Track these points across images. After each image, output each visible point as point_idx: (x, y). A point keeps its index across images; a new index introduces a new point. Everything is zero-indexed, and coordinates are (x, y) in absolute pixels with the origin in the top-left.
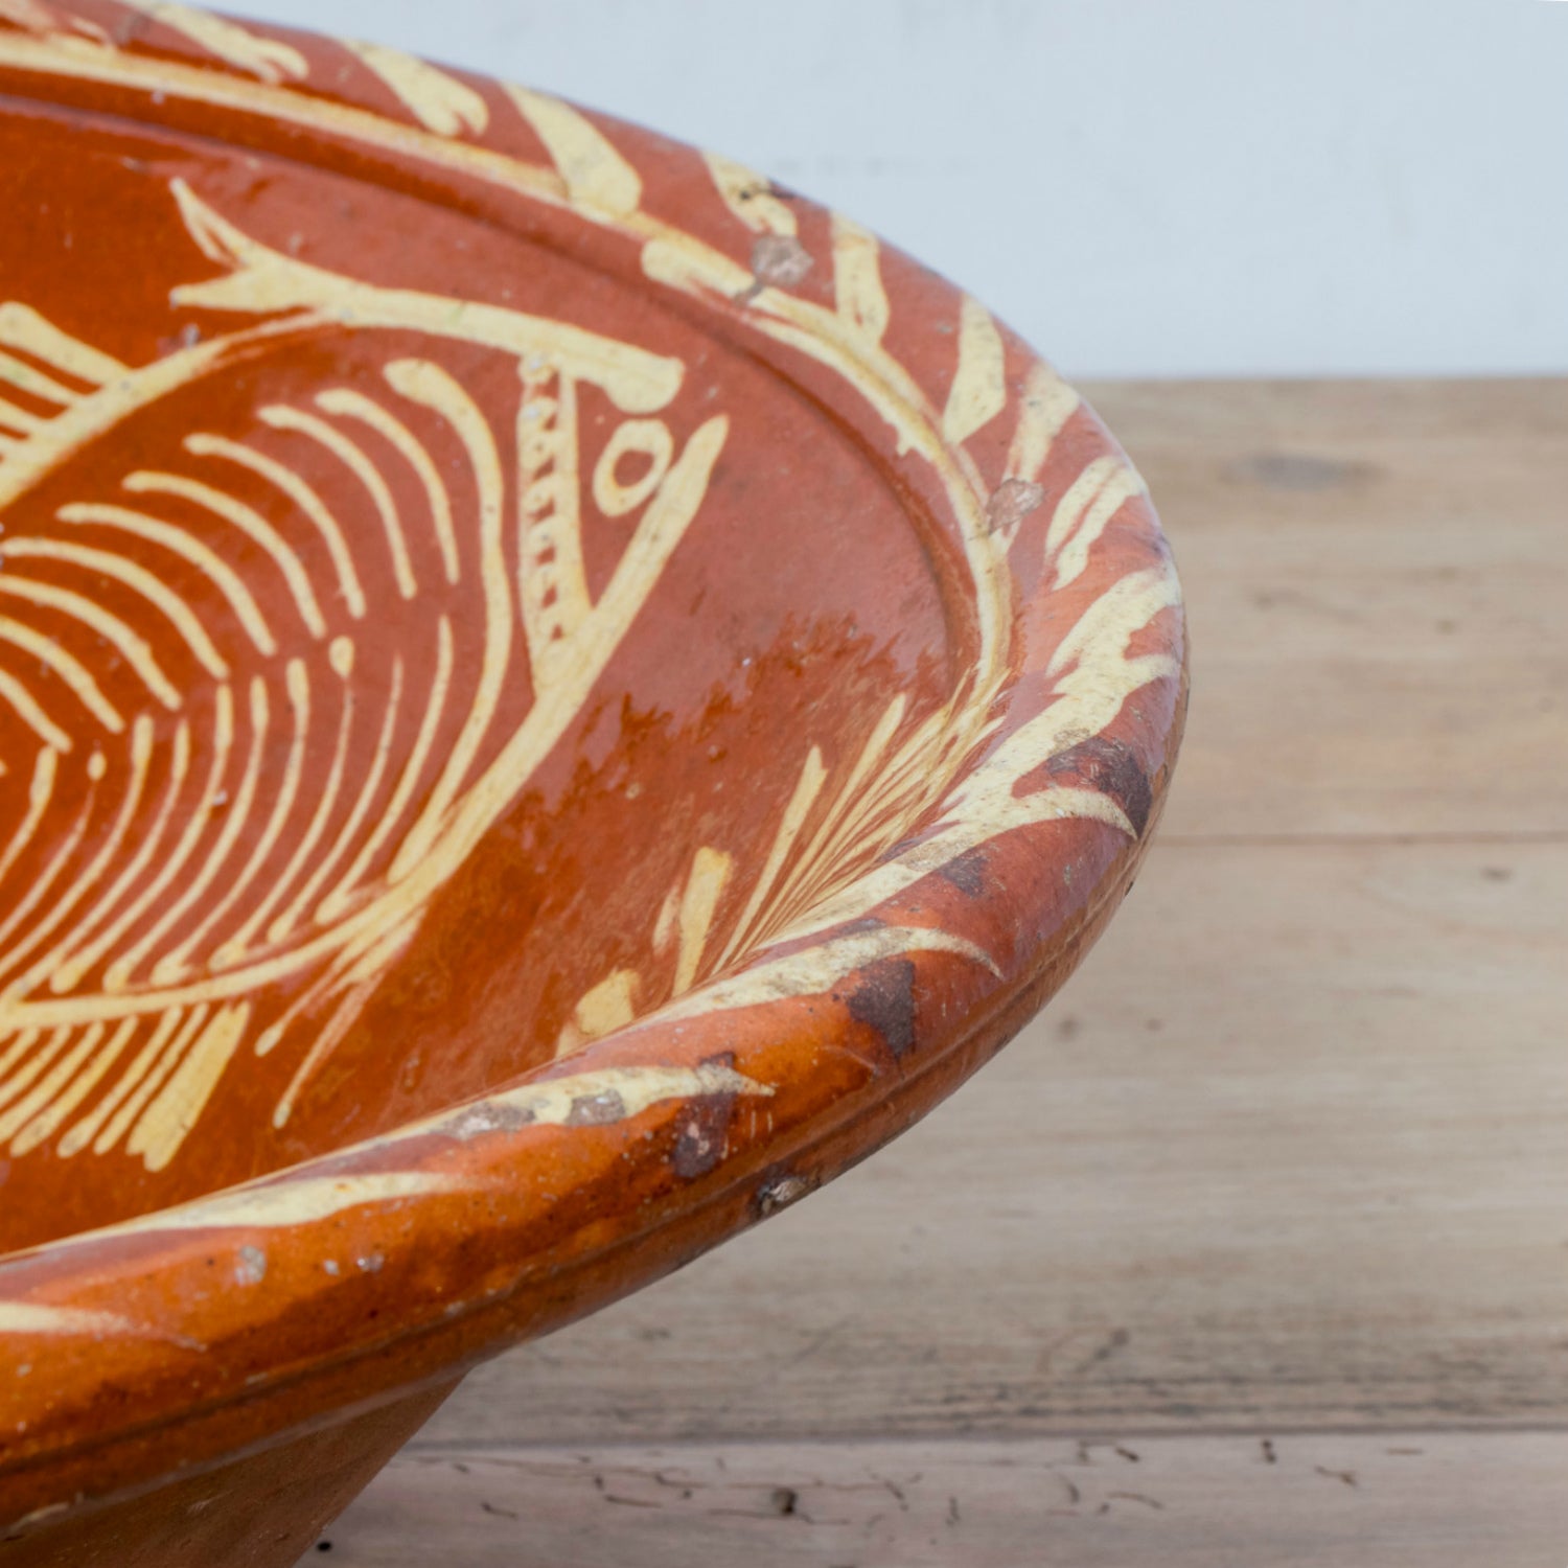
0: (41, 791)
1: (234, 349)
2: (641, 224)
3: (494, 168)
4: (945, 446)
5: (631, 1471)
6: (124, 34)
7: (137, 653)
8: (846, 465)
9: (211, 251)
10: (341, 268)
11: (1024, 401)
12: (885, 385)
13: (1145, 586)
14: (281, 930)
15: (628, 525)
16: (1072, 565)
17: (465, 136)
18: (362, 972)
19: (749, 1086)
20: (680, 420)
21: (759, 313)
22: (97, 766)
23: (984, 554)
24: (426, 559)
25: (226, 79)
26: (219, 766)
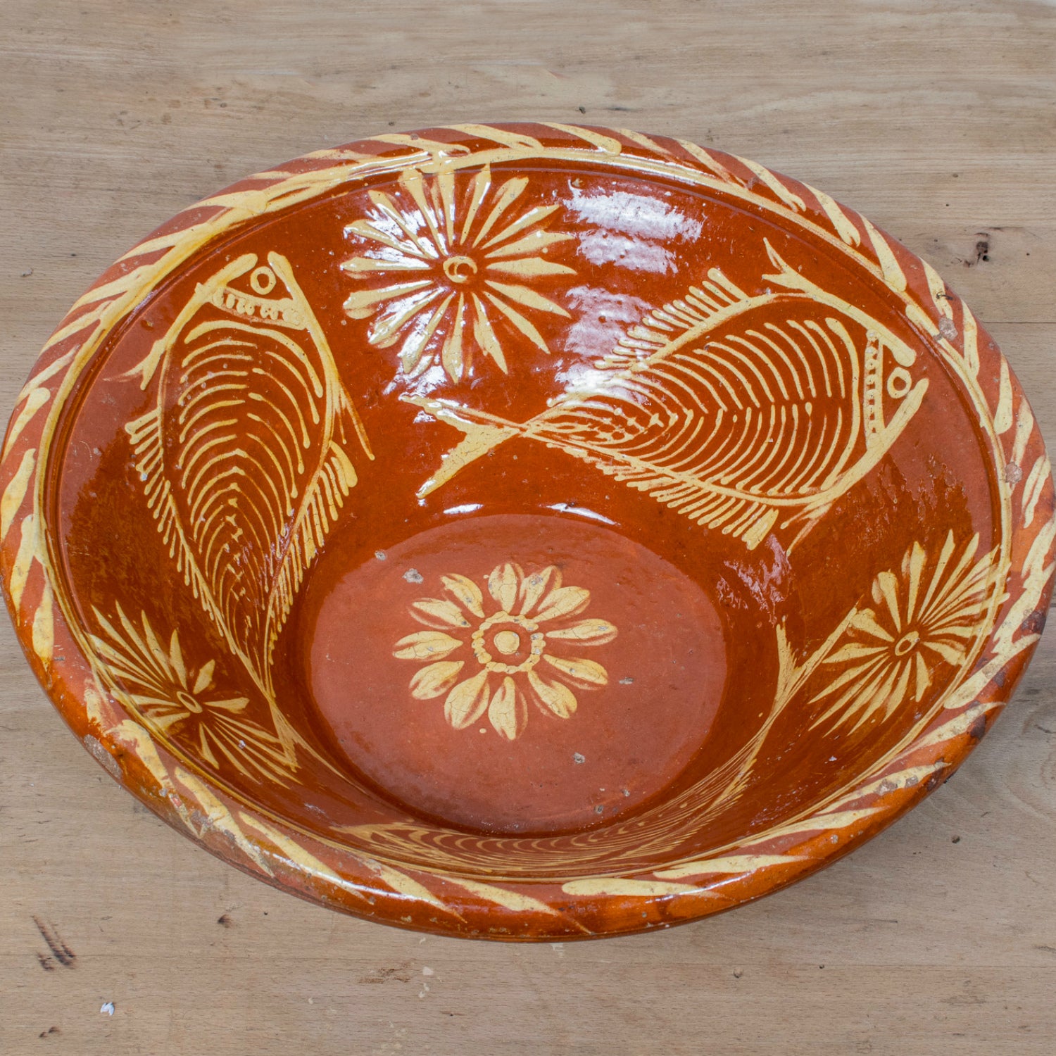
0: (718, 422)
1: (781, 297)
2: (905, 297)
3: (862, 260)
4: (994, 433)
7: (748, 387)
8: (964, 417)
9: (774, 264)
14: (788, 490)
15: (897, 403)
16: (1029, 516)
17: (854, 246)
18: (813, 516)
19: (946, 765)
20: (915, 374)
21: (940, 347)
22: (735, 419)
23: (1004, 492)
25: (781, 206)
26: (771, 430)
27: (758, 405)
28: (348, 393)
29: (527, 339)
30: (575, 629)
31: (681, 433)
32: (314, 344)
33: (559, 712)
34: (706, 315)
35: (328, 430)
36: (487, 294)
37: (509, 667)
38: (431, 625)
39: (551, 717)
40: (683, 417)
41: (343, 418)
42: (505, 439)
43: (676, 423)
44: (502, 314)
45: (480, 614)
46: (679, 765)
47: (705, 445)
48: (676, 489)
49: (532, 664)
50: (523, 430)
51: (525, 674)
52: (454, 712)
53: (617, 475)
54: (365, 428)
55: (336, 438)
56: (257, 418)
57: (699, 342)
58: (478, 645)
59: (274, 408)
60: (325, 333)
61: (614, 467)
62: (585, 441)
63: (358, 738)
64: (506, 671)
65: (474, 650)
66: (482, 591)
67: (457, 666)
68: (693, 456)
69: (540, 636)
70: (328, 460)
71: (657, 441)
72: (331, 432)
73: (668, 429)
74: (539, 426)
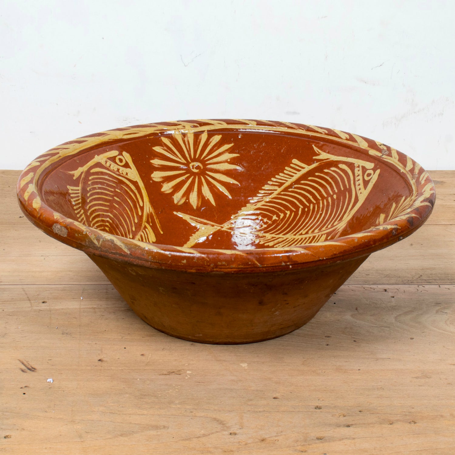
0: (300, 213)
1: (320, 163)
2: (368, 149)
3: (350, 143)
4: (406, 171)
5: (368, 287)
6: (306, 129)
7: (311, 197)
8: (394, 173)
9: (317, 153)
10: (333, 154)
11: (415, 166)
12: (399, 165)
13: (431, 184)
14: (329, 226)
15: (369, 181)
16: (423, 182)
17: (347, 139)
18: (340, 230)
19: (399, 227)
20: (374, 170)
21: (383, 158)
22: (306, 209)
23: (412, 182)
24: (344, 186)
25: (318, 134)
26: (321, 209)
27: (315, 202)
28: (153, 207)
29: (222, 193)
31: (285, 220)
32: (139, 187)
34: (292, 176)
35: (145, 218)
36: (207, 176)
40: (285, 214)
41: (150, 216)
42: (215, 231)
43: (283, 217)
44: (213, 184)
47: (295, 222)
48: (284, 242)
50: (222, 227)
53: (260, 242)
54: (159, 220)
55: (148, 222)
56: (117, 206)
57: (290, 186)
59: (124, 205)
60: (144, 184)
61: (259, 239)
70: (144, 229)
71: (276, 225)
72: (146, 220)
73: (280, 220)
74: (228, 225)
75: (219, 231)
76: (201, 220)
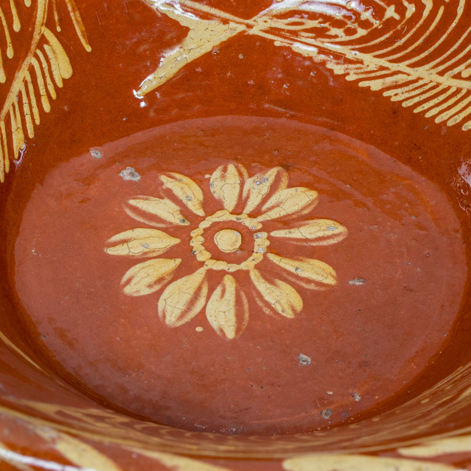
0: (461, 11)
30: (302, 229)
31: (418, 25)
33: (282, 311)
35: (40, 14)
37: (229, 265)
38: (147, 222)
39: (274, 316)
40: (421, 6)
42: (231, 36)
43: (414, 15)
45: (200, 212)
46: (415, 369)
47: (445, 36)
48: (411, 87)
49: (254, 263)
50: (250, 26)
51: (247, 272)
52: (169, 309)
53: (348, 74)
55: (50, 24)
58: (197, 242)
61: (346, 66)
62: (315, 38)
63: (61, 334)
64: (226, 269)
65: (192, 247)
66: (202, 189)
67: (173, 264)
68: (432, 49)
69: (264, 235)
70: (40, 46)
71: (392, 35)
72: (44, 18)
73: (404, 21)
74: (266, 22)
75: (241, 34)
76: (193, 6)
